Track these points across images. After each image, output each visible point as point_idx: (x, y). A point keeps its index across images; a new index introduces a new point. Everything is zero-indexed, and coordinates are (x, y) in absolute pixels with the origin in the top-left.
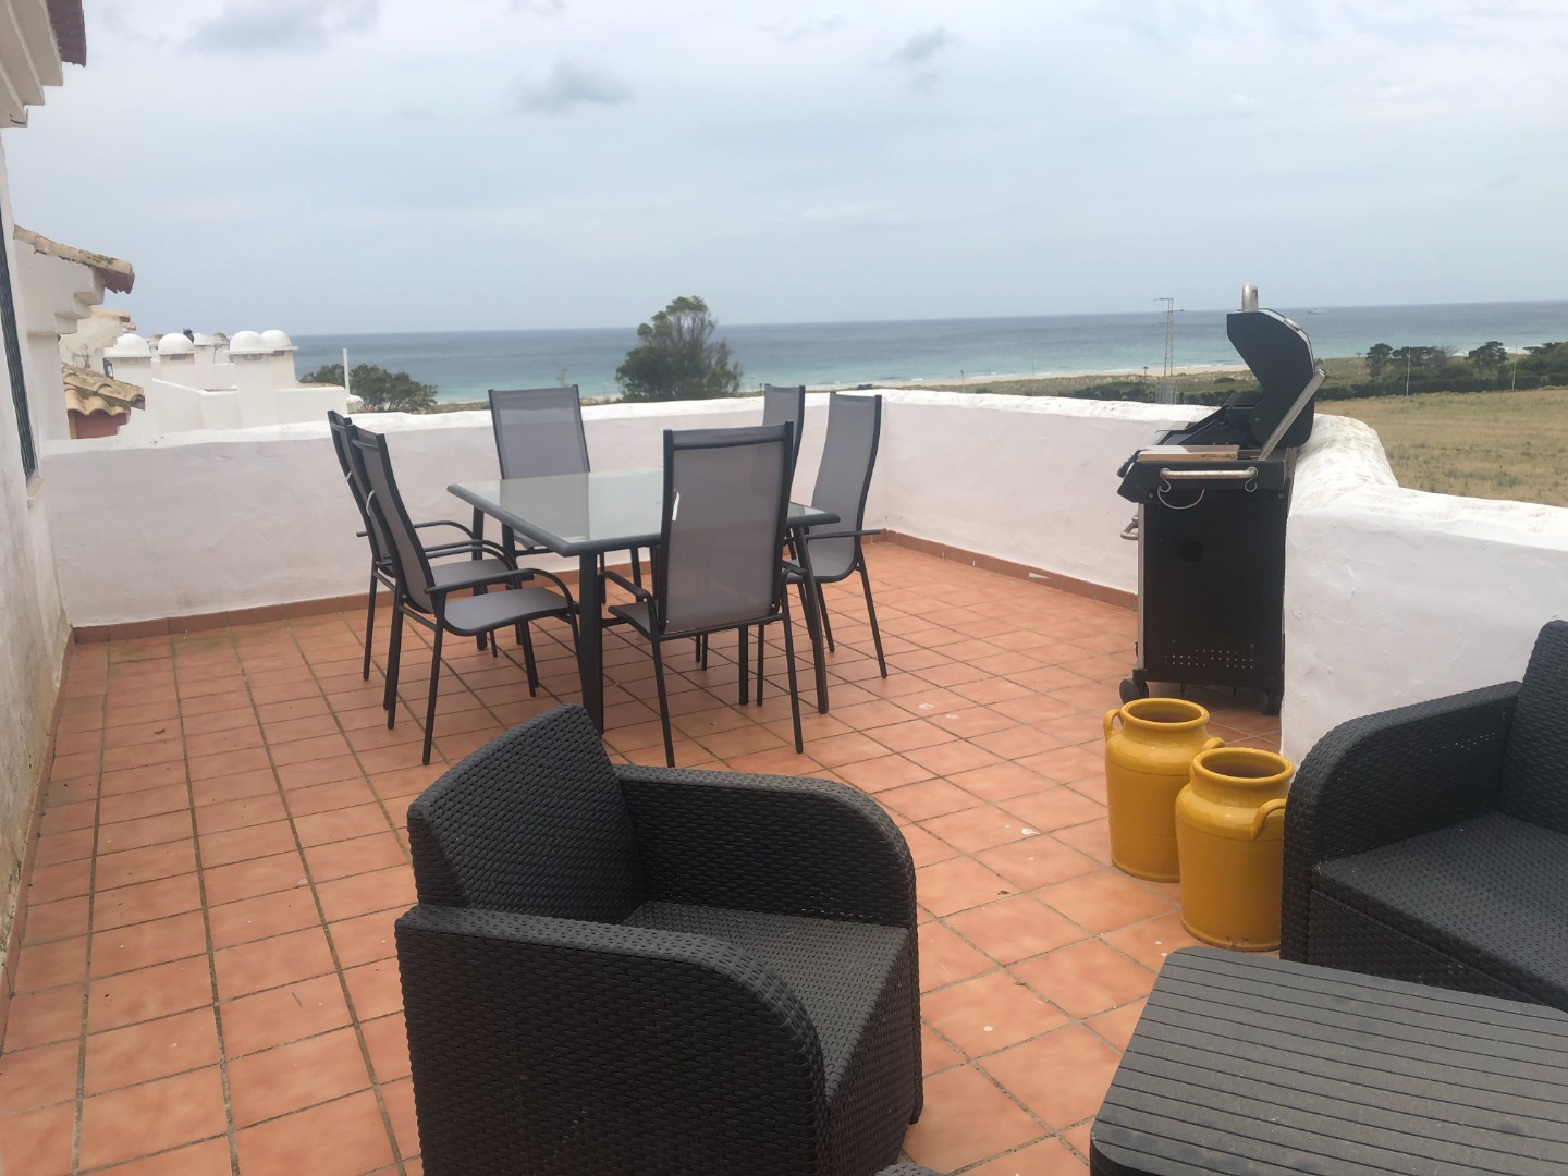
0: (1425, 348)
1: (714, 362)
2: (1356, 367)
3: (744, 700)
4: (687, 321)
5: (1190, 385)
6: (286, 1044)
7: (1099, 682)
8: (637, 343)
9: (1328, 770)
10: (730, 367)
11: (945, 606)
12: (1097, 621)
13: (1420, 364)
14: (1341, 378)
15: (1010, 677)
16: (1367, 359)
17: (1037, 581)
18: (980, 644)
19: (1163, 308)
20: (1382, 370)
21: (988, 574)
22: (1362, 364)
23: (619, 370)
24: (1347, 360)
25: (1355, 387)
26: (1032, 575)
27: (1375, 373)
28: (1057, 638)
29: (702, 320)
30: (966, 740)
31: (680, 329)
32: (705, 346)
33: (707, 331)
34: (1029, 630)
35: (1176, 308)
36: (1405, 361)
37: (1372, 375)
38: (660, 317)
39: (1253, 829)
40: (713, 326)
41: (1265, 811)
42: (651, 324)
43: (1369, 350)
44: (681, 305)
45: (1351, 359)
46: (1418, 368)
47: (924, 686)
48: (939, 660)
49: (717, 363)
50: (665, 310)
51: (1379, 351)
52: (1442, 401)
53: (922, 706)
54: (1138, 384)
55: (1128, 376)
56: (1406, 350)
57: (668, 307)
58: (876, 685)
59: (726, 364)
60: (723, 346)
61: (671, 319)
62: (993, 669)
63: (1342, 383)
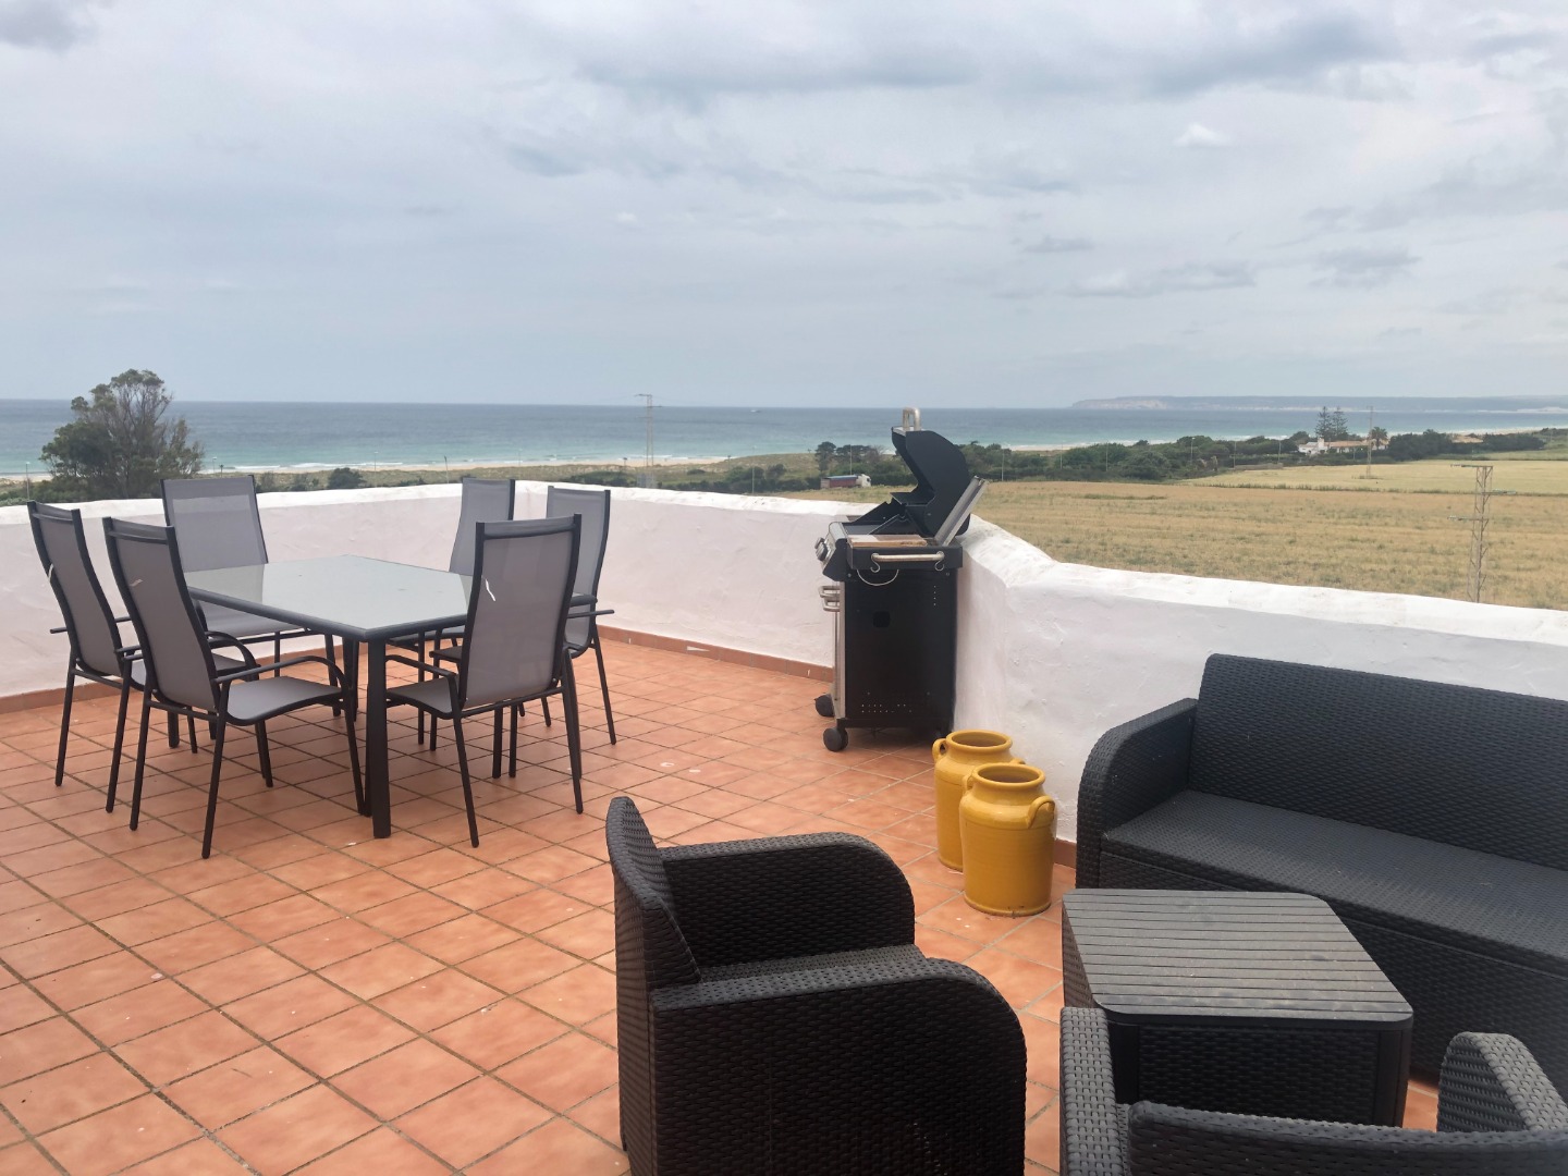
0: (861, 447)
1: (168, 441)
2: (806, 461)
3: (497, 773)
4: (136, 397)
5: (666, 476)
6: (263, 1109)
7: (796, 733)
8: (72, 419)
9: (1108, 765)
10: (189, 444)
11: (627, 679)
12: (766, 684)
13: (859, 461)
14: (795, 471)
15: (723, 735)
16: (816, 455)
17: (695, 653)
18: (680, 710)
19: (643, 403)
20: (829, 465)
21: (646, 650)
22: (811, 459)
23: (44, 449)
24: (799, 455)
25: (809, 480)
26: (690, 648)
27: (823, 468)
28: (743, 700)
29: (155, 396)
30: (718, 788)
31: (126, 406)
32: (158, 423)
33: (160, 407)
34: (713, 695)
35: (655, 403)
36: (847, 458)
37: (821, 469)
38: (101, 390)
39: (1028, 821)
40: (167, 403)
41: (1036, 806)
42: (89, 398)
43: (817, 448)
44: (131, 378)
45: (802, 455)
46: (858, 464)
47: (653, 749)
48: (652, 726)
49: (173, 441)
50: (107, 382)
51: (826, 448)
52: (878, 493)
53: (664, 765)
54: (620, 474)
55: (608, 466)
56: (848, 448)
57: (113, 379)
58: (607, 750)
59: (182, 443)
60: (182, 423)
61: (116, 393)
62: (704, 729)
63: (796, 476)
